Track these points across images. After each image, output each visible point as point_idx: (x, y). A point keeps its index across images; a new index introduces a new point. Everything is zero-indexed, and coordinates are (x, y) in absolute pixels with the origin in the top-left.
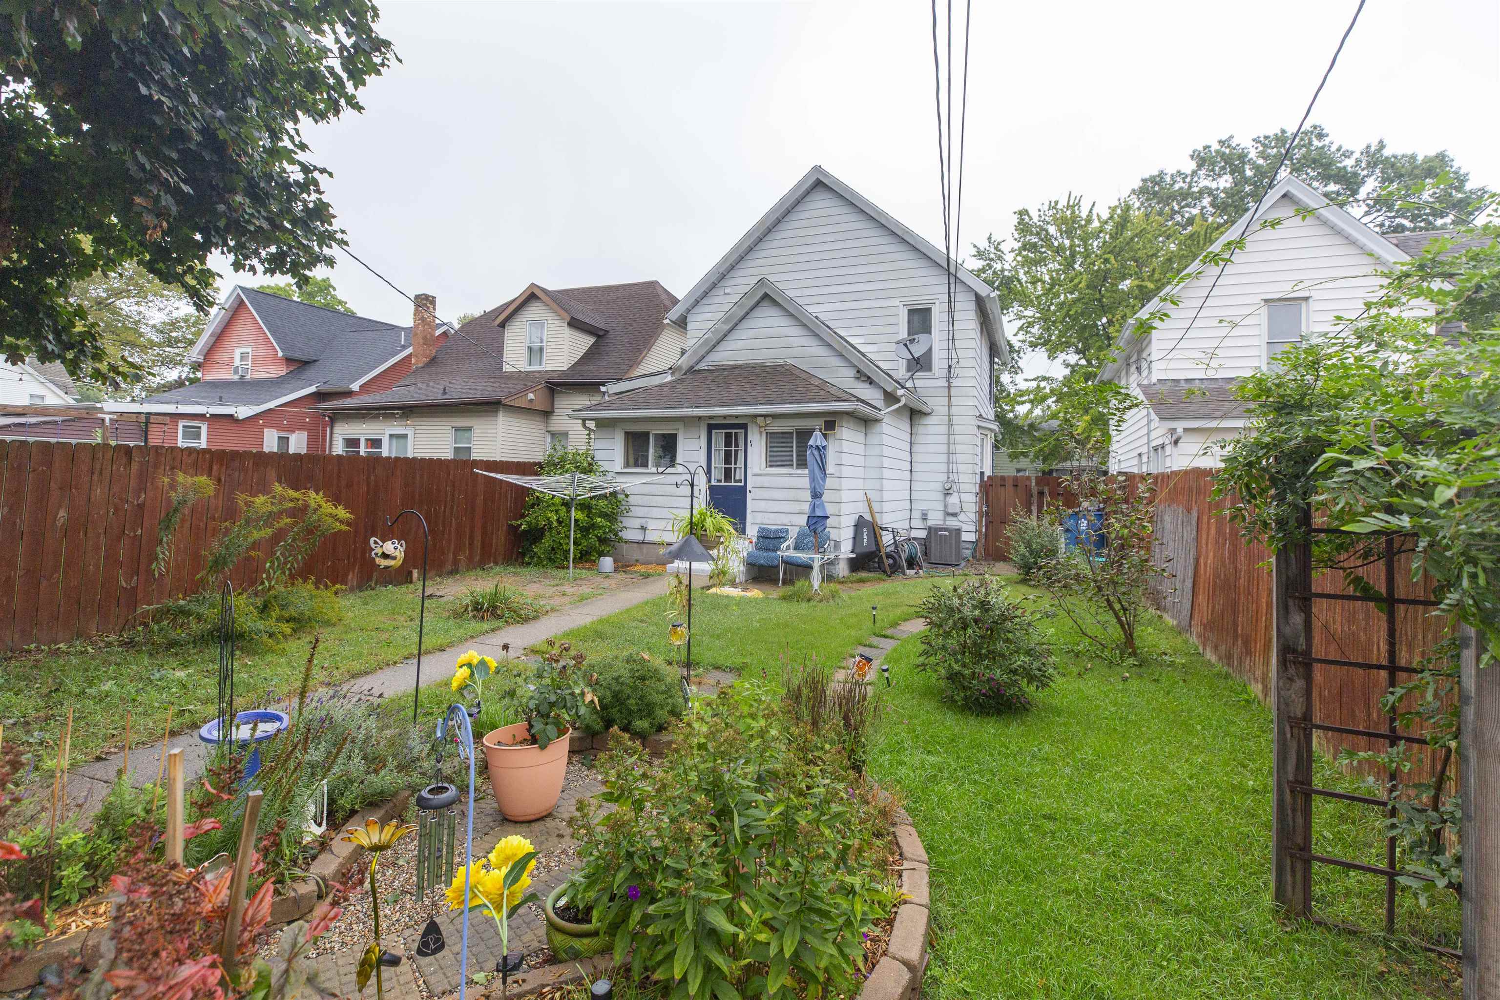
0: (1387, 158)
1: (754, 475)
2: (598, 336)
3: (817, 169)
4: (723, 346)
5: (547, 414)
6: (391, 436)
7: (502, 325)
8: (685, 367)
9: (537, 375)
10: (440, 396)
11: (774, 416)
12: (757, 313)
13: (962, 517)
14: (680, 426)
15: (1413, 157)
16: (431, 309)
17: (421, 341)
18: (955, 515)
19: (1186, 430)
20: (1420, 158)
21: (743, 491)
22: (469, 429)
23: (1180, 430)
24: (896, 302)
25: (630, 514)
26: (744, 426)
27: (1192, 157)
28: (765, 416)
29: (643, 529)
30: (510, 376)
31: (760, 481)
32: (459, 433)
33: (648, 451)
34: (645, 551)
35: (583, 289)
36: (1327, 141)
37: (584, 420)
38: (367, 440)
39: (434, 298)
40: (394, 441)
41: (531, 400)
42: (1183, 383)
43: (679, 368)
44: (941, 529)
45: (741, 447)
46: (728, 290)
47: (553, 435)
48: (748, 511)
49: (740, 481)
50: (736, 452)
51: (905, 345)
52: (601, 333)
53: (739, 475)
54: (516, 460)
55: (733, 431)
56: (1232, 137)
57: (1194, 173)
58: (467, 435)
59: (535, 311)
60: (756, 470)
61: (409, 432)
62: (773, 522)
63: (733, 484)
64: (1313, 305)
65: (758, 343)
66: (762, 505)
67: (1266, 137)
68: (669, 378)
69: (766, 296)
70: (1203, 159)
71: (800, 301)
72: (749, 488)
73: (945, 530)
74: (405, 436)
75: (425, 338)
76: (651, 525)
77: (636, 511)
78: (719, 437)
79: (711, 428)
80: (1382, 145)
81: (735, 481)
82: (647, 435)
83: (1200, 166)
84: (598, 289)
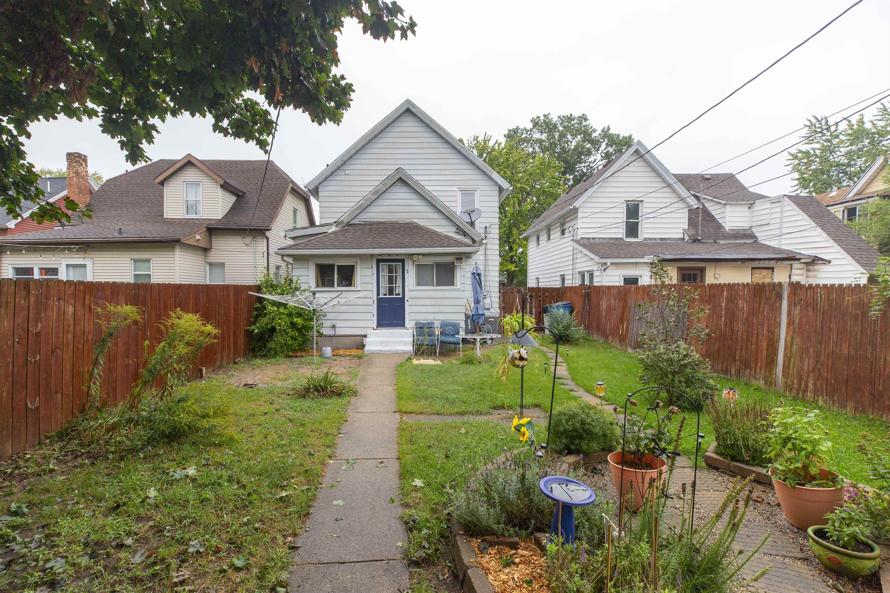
0: (610, 135)
1: (410, 291)
2: (238, 196)
3: (408, 101)
4: (371, 209)
5: (206, 250)
6: (68, 266)
7: (162, 183)
8: (345, 222)
9: (197, 222)
10: (116, 234)
11: (424, 255)
12: (394, 189)
13: (492, 310)
14: (358, 260)
15: (619, 135)
16: (84, 166)
17: (77, 191)
18: (488, 309)
19: (612, 264)
20: (621, 137)
21: (402, 301)
22: (148, 261)
23: (609, 264)
24: (455, 188)
25: (326, 318)
26: (403, 261)
27: (532, 121)
28: (419, 254)
29: (334, 327)
30: (172, 222)
31: (414, 294)
32: (138, 264)
33: (334, 276)
34: (334, 341)
35: (213, 161)
36: (588, 122)
37: (283, 256)
38: (41, 269)
39: (85, 156)
40: (71, 270)
41: (198, 240)
42: (591, 240)
43: (342, 222)
44: (490, 318)
45: (400, 274)
46: (347, 172)
47: (211, 265)
48: (406, 313)
49: (399, 294)
50: (396, 276)
51: (469, 214)
52: (241, 194)
53: (399, 290)
54: (188, 283)
55: (394, 264)
56: (549, 114)
57: (531, 130)
58: (147, 264)
59: (191, 174)
60: (411, 288)
61: (88, 263)
62: (424, 318)
63: (394, 296)
64: (645, 205)
65: (394, 209)
66: (416, 309)
67: (563, 117)
68: (334, 229)
69: (400, 178)
70: (536, 123)
71: (423, 183)
72: (406, 298)
73: (493, 318)
74: (84, 266)
75: (80, 188)
76: (338, 324)
77: (329, 316)
78: (384, 267)
79: (379, 261)
80: (609, 129)
81: (396, 295)
82: (333, 266)
83: (534, 126)
84: (225, 162)
